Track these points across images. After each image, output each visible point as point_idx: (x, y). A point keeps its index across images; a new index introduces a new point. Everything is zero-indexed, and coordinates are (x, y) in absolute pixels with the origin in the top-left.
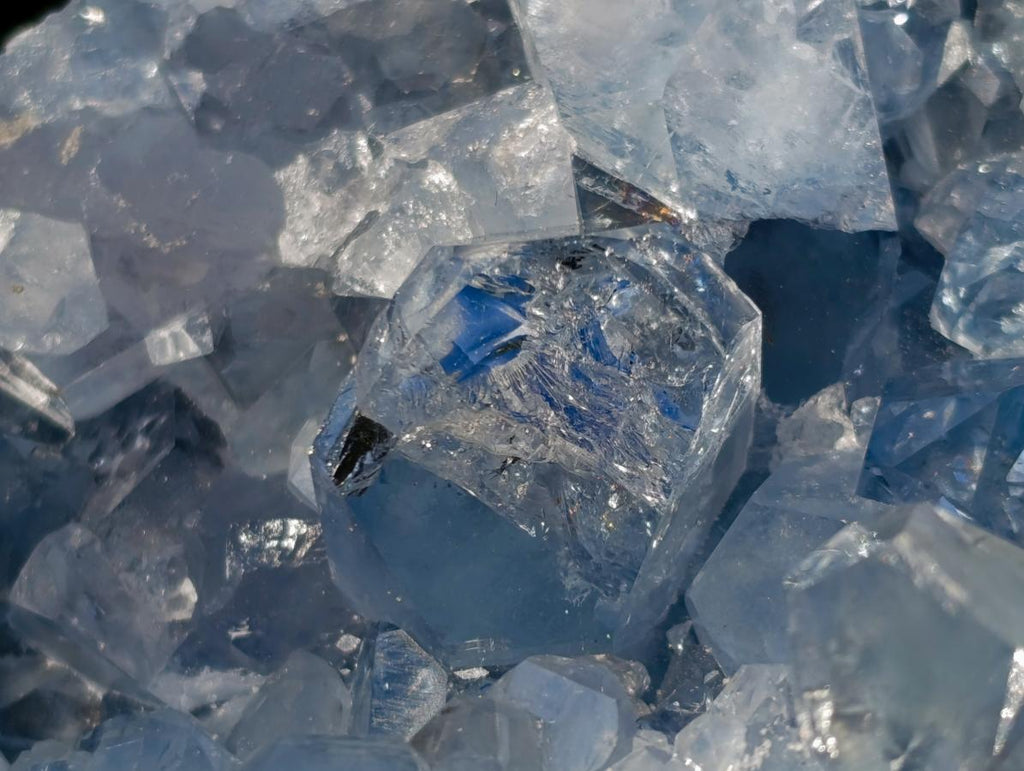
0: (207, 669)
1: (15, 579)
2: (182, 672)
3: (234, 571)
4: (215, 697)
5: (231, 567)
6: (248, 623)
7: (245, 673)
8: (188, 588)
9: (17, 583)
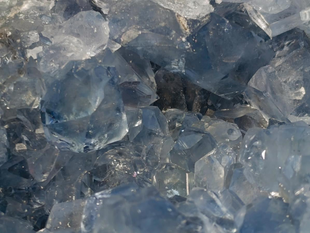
0: (306, 115)
2: (296, 115)
8: (303, 90)
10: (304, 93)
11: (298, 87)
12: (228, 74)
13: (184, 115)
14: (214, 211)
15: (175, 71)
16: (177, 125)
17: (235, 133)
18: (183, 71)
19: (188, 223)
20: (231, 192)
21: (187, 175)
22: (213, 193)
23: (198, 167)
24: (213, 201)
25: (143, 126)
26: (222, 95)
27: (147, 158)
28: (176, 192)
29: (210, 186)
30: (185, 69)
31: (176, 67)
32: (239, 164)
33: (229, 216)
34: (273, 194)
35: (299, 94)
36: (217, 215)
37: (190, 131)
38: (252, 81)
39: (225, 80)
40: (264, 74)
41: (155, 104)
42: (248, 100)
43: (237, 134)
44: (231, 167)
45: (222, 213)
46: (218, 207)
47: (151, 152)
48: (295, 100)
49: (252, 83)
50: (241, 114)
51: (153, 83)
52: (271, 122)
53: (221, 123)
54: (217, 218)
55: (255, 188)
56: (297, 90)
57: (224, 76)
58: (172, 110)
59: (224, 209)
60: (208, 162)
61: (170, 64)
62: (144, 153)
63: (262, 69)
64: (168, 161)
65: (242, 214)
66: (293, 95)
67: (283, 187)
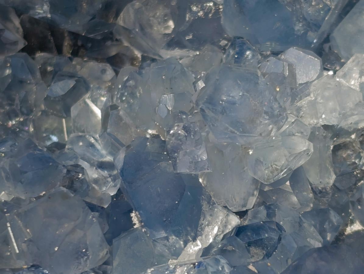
0: (177, 48)
1: (119, 16)
2: (167, 49)
3: (189, 18)
4: (179, 57)
5: (189, 17)
6: (192, 35)
7: (188, 51)
8: (171, 24)
9: (119, 18)
10: (173, 27)
11: (166, 21)
12: (95, 15)
13: (55, 59)
14: (94, 156)
15: (41, 16)
16: (49, 69)
17: (108, 73)
18: (49, 16)
19: (68, 171)
20: (109, 134)
21: (64, 120)
22: (91, 137)
23: (74, 111)
24: (92, 145)
25: (13, 75)
26: (92, 36)
27: (21, 107)
28: (55, 139)
29: (88, 130)
30: (51, 13)
31: (41, 12)
32: (115, 105)
33: (109, 158)
34: (150, 131)
35: (168, 27)
36: (97, 159)
37: (63, 76)
38: (120, 19)
39: (93, 21)
40: (131, 11)
41: (23, 50)
42: (118, 37)
43: (110, 73)
44: (107, 108)
45: (102, 156)
46: (98, 150)
47: (24, 101)
48: (165, 34)
49: (120, 22)
50: (113, 52)
51: (18, 29)
52: (144, 58)
53: (93, 65)
54: (98, 162)
55: (132, 128)
56: (166, 24)
57: (92, 17)
58: (42, 54)
59: (104, 152)
60: (84, 106)
61: (34, 9)
62: (17, 102)
63: (129, 5)
64: (43, 107)
65: (122, 156)
66: (163, 29)
67: (159, 126)
